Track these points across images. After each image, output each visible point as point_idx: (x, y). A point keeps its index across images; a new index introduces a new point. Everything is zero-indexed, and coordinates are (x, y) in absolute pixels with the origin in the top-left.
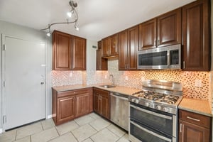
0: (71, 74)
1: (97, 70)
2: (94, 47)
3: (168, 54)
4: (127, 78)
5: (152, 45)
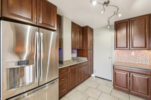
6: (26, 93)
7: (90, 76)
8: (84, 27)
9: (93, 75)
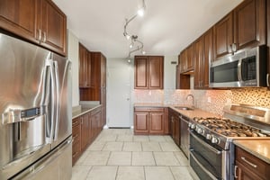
0: (150, 92)
1: (177, 88)
2: (173, 63)
3: (239, 64)
4: (209, 100)
5: (227, 53)
6: (33, 166)
7: (102, 129)
8: (95, 53)
9: (106, 127)
